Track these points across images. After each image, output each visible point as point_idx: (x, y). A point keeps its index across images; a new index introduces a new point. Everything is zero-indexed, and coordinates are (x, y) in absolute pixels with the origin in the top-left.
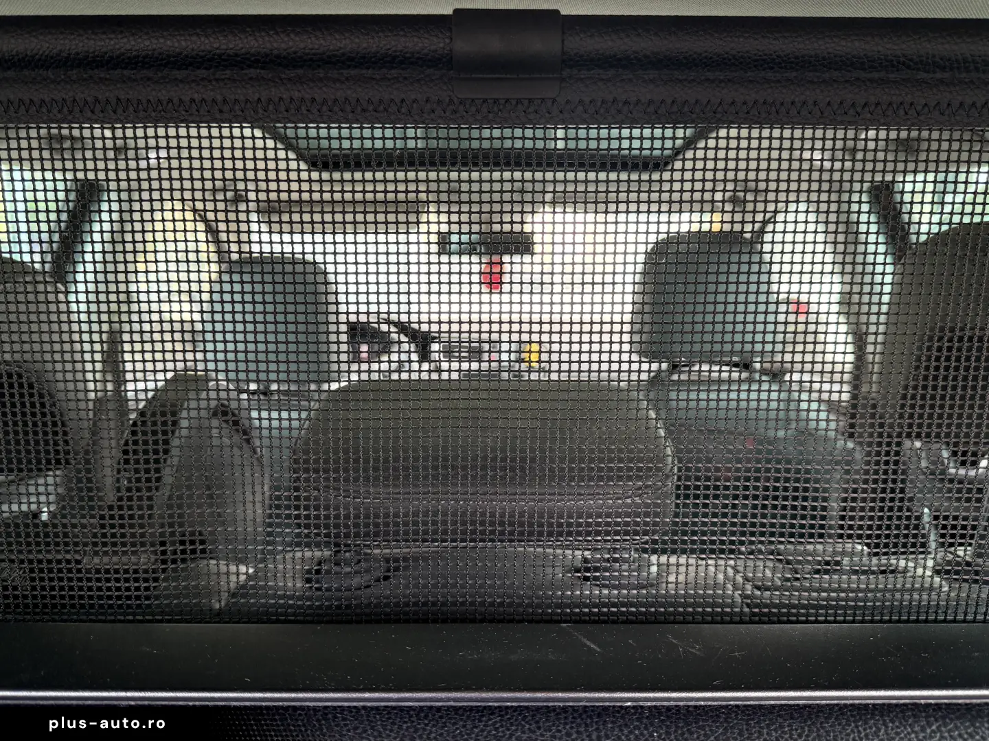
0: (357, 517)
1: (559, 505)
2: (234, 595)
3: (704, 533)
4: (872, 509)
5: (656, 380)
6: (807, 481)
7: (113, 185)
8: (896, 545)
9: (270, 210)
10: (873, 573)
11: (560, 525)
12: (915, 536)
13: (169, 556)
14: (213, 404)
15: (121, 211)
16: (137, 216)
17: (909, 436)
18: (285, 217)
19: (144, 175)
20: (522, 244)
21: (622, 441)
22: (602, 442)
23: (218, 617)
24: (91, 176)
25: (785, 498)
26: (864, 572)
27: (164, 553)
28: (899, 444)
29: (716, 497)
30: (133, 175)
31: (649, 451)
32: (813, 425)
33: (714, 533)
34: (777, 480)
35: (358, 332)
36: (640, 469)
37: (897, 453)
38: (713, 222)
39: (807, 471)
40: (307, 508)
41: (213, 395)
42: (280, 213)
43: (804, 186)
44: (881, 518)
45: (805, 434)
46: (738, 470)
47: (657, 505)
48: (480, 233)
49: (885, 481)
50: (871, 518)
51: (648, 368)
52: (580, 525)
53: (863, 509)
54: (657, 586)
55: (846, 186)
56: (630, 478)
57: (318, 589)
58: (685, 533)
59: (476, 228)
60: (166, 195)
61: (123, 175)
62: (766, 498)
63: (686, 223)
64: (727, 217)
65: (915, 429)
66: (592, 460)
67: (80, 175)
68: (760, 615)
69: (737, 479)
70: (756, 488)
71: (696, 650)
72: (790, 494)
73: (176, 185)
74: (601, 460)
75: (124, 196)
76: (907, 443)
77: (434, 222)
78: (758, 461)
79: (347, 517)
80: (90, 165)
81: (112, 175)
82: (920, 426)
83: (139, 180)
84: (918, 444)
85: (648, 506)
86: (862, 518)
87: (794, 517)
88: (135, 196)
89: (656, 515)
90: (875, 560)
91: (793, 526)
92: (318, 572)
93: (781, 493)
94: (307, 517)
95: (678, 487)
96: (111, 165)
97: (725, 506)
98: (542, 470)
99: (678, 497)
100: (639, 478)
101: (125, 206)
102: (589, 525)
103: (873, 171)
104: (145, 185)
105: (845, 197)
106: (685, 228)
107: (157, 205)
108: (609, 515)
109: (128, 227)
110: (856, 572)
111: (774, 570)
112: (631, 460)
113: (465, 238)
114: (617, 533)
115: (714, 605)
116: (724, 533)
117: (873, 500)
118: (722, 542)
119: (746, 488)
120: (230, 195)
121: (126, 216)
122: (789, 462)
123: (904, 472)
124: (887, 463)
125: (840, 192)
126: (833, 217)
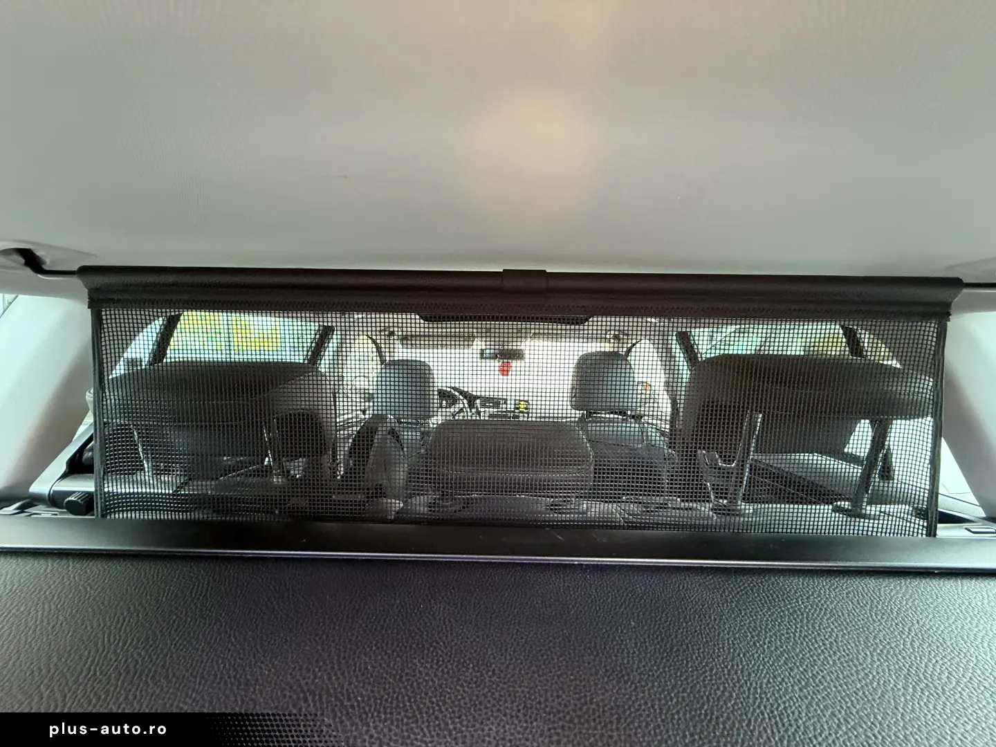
0: (456, 480)
1: (543, 476)
2: (398, 513)
3: (607, 490)
4: (680, 480)
5: (581, 419)
6: (651, 467)
7: (339, 328)
8: (691, 497)
9: (404, 338)
10: (682, 509)
11: (544, 485)
12: (704, 493)
13: (370, 495)
14: (389, 429)
15: (341, 339)
16: (348, 341)
17: (700, 448)
18: (409, 342)
19: (352, 324)
20: (518, 355)
21: (572, 449)
22: (563, 448)
23: (392, 522)
24: (330, 324)
25: (642, 474)
26: (678, 509)
27: (368, 493)
28: (695, 452)
29: (612, 474)
30: (347, 324)
31: (583, 453)
32: (653, 442)
33: (611, 490)
34: (639, 466)
35: (443, 394)
36: (579, 461)
37: (695, 456)
38: (607, 347)
39: (652, 463)
40: (430, 475)
41: (389, 425)
42: (407, 340)
43: (648, 333)
44: (684, 484)
45: (651, 446)
46: (621, 462)
47: (587, 477)
48: (499, 349)
49: (686, 468)
50: (680, 484)
51: (578, 413)
52: (553, 485)
53: (676, 480)
54: (586, 513)
55: (666, 333)
56: (575, 465)
57: (434, 511)
58: (599, 489)
59: (497, 347)
60: (361, 333)
61: (343, 324)
62: (634, 474)
63: (594, 347)
64: (612, 345)
65: (698, 445)
66: (558, 457)
67: (325, 324)
68: (632, 526)
69: (622, 466)
70: (629, 470)
71: (605, 540)
72: (644, 472)
73: (365, 329)
74: (563, 457)
75: (343, 333)
76: (699, 451)
77: (478, 344)
78: (630, 458)
79: (452, 479)
80: (330, 320)
81: (339, 324)
82: (700, 444)
83: (350, 326)
84: (704, 452)
85: (582, 477)
86: (676, 484)
87: (646, 483)
88: (348, 333)
89: (586, 481)
90: (683, 504)
91: (645, 487)
92: (434, 503)
93: (640, 472)
94: (430, 479)
95: (595, 469)
96: (338, 320)
97: (616, 478)
98: (537, 460)
99: (595, 473)
100: (579, 465)
101: (344, 337)
102: (557, 485)
103: (677, 327)
104: (352, 329)
105: (666, 337)
106: (594, 350)
107: (357, 337)
108: (566, 481)
109: (344, 345)
110: (674, 509)
111: (638, 508)
112: (575, 457)
113: (492, 351)
114: (569, 489)
115: (611, 522)
116: (615, 490)
117: (681, 476)
118: (615, 494)
119: (625, 470)
120: (387, 333)
121: (344, 341)
122: (643, 459)
123: (698, 464)
124: (686, 460)
125: (663, 335)
126: (660, 346)
